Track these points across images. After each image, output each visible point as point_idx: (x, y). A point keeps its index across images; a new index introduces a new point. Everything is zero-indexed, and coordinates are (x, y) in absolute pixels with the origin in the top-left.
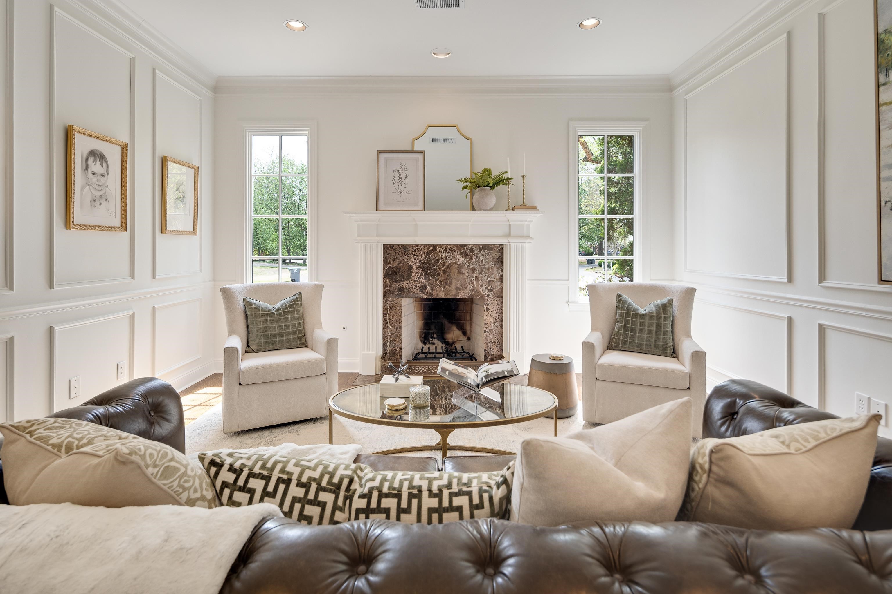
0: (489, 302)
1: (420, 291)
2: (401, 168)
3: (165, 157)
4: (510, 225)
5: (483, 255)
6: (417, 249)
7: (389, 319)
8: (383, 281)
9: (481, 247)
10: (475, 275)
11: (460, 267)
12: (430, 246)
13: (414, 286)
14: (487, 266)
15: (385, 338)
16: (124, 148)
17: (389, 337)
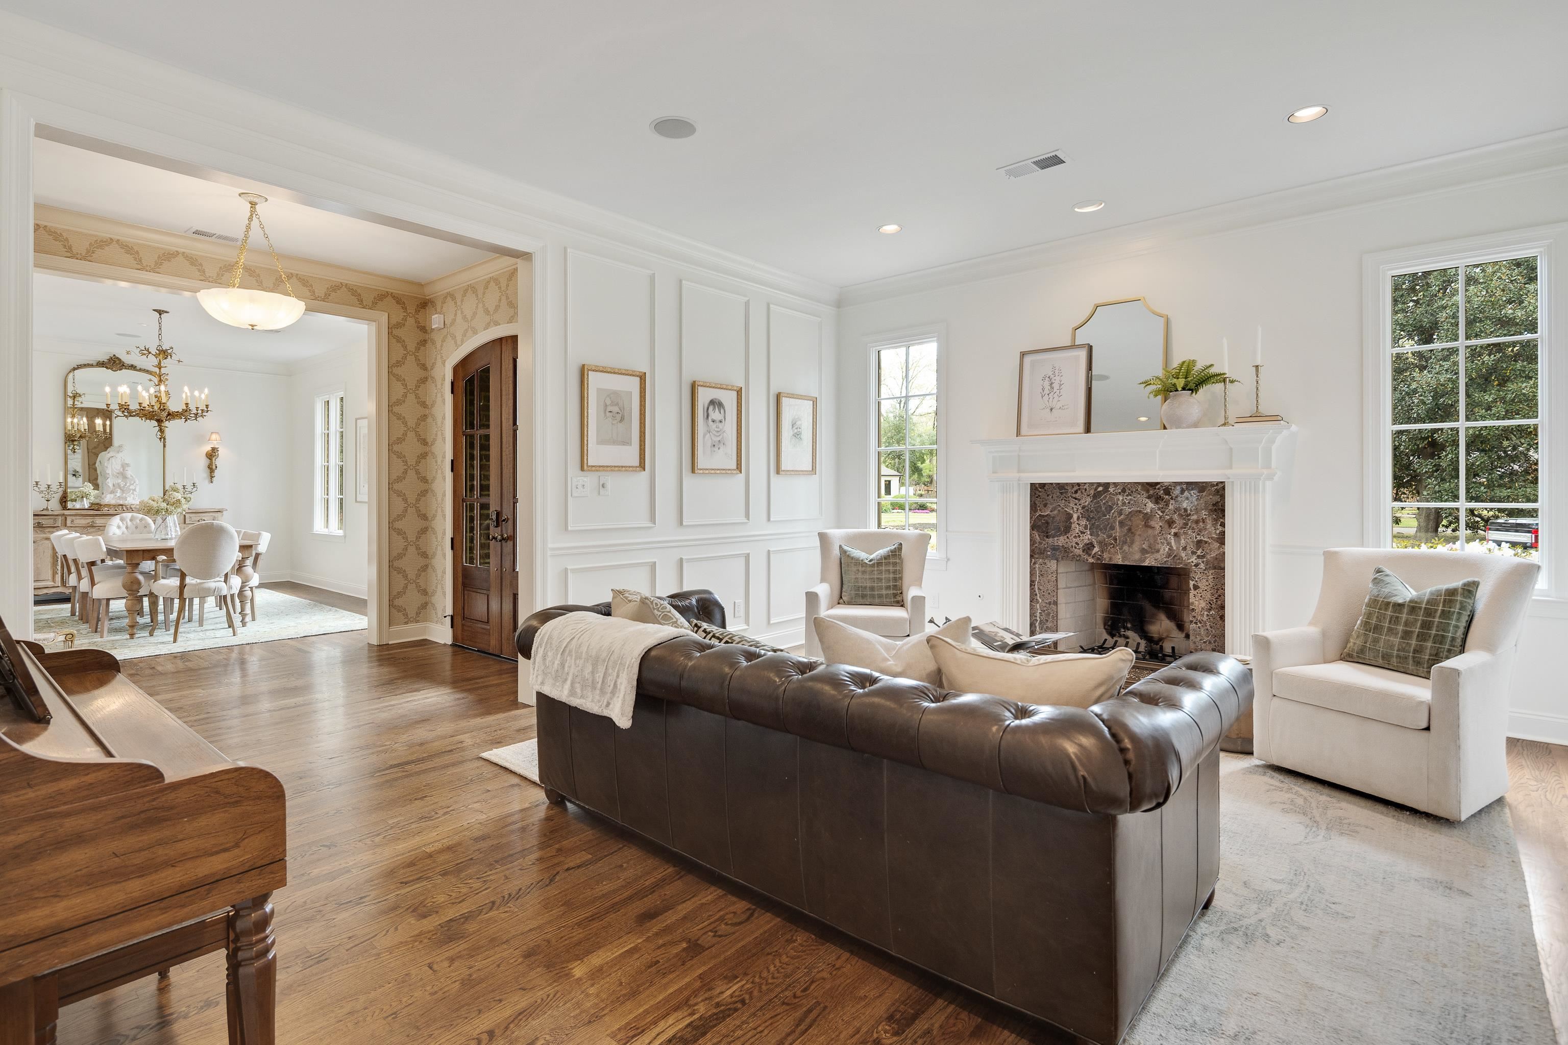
0: (1199, 575)
1: (1083, 551)
2: (1054, 374)
3: (780, 393)
4: (1231, 449)
5: (1187, 498)
6: (1079, 489)
7: (1039, 589)
8: (1031, 535)
9: (1184, 487)
10: (1173, 531)
11: (1147, 518)
12: (1099, 484)
13: (1074, 545)
14: (1195, 517)
15: (1032, 615)
16: (739, 392)
17: (1038, 614)
